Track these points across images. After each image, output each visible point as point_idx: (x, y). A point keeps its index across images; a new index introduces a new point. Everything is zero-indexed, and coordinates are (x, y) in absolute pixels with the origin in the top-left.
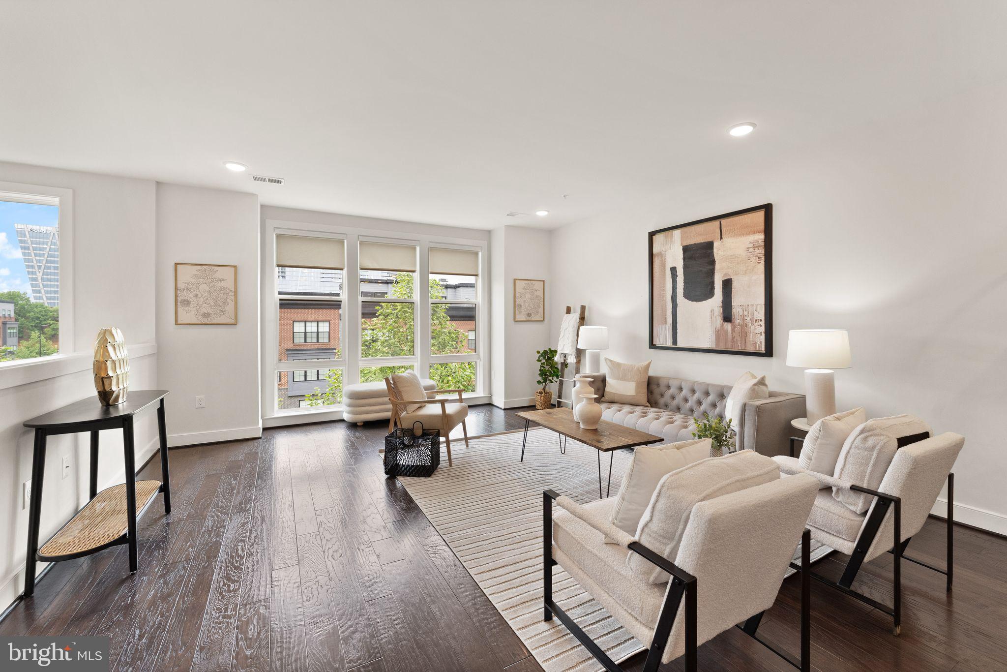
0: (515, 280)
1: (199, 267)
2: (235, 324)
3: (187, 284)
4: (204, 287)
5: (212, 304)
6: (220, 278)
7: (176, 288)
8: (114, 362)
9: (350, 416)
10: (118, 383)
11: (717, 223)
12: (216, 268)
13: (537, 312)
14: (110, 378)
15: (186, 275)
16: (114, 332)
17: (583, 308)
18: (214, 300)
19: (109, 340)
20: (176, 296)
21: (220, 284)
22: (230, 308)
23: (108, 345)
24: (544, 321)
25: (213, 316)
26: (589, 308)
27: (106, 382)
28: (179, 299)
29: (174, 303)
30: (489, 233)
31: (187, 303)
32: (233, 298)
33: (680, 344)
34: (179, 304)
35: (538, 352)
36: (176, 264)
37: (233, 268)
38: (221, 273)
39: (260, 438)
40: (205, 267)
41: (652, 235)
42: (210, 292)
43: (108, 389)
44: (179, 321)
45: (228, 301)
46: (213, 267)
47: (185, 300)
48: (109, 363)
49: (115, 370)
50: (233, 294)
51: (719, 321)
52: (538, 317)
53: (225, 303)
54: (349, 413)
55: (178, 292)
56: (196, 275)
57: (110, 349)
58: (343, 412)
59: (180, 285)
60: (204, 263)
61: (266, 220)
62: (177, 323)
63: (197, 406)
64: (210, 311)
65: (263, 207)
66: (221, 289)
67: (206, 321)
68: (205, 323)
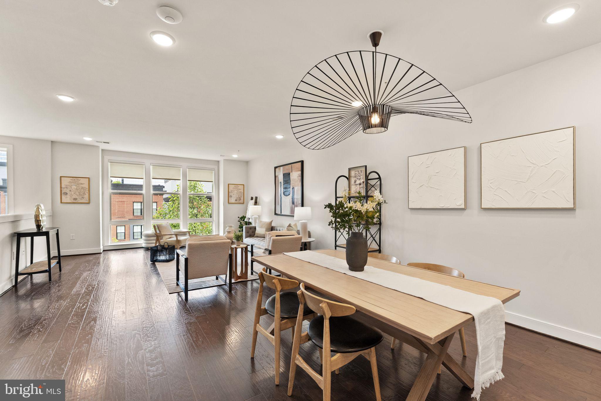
0: (229, 184)
1: (72, 178)
2: (89, 203)
3: (66, 185)
4: (74, 187)
5: (78, 194)
6: (82, 183)
7: (61, 187)
8: (41, 215)
9: (145, 245)
10: (43, 223)
11: (291, 165)
12: (80, 179)
13: (240, 199)
14: (40, 220)
15: (65, 182)
16: (41, 205)
17: (256, 198)
18: (79, 192)
19: (40, 208)
20: (61, 191)
21: (82, 186)
22: (86, 196)
23: (39, 209)
24: (244, 203)
25: (78, 199)
26: (259, 197)
27: (39, 222)
28: (62, 192)
29: (60, 194)
30: (218, 161)
31: (66, 194)
32: (88, 192)
33: (282, 214)
34: (62, 194)
35: (239, 217)
36: (61, 177)
37: (88, 179)
38: (82, 181)
39: (101, 253)
40: (74, 178)
41: (275, 168)
42: (77, 189)
43: (40, 224)
44: (62, 202)
45: (86, 193)
46: (78, 178)
47: (65, 193)
48: (40, 216)
49: (42, 218)
50: (88, 190)
51: (291, 204)
52: (241, 201)
53: (84, 194)
54: (145, 243)
55: (62, 189)
56: (70, 182)
57: (40, 211)
58: (142, 244)
59: (63, 186)
60: (74, 177)
61: (104, 156)
62: (61, 203)
63: (71, 239)
64: (77, 197)
65: (102, 150)
66: (82, 188)
67: (75, 201)
68: (75, 202)
